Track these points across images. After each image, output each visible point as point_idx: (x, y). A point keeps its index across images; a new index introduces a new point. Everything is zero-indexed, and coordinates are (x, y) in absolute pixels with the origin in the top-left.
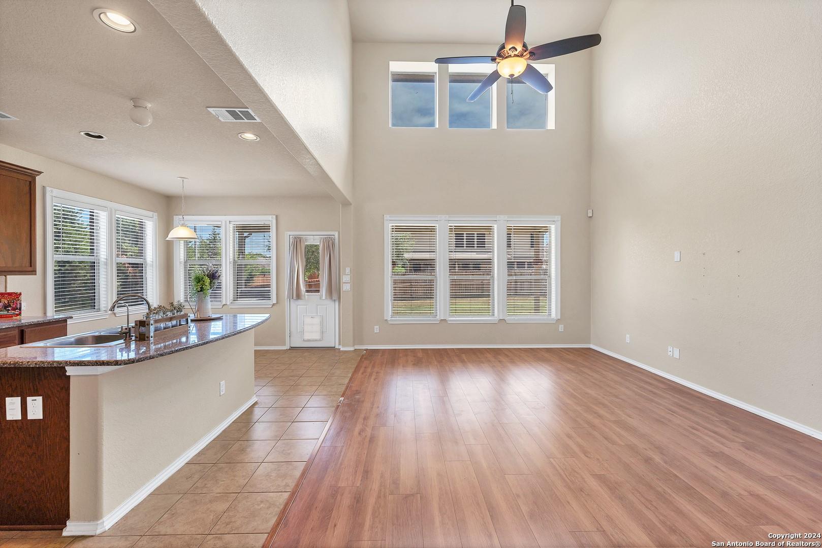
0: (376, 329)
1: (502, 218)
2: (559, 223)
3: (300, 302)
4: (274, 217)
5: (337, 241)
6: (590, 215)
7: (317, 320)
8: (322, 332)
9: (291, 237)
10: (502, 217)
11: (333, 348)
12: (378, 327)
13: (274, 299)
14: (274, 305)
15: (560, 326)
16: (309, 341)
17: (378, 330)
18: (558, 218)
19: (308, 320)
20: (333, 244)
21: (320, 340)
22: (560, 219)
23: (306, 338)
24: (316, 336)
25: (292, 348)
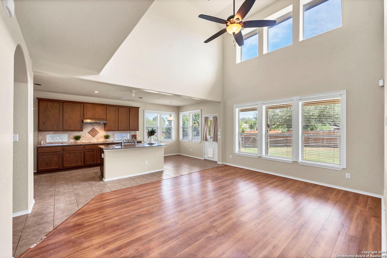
0: (231, 156)
3: (207, 142)
4: (200, 110)
6: (381, 84)
7: (212, 150)
8: (214, 155)
9: (205, 117)
11: (216, 162)
13: (200, 140)
14: (200, 142)
16: (209, 157)
18: (343, 92)
19: (209, 149)
20: (217, 119)
21: (213, 158)
23: (209, 156)
24: (212, 156)
25: (205, 160)
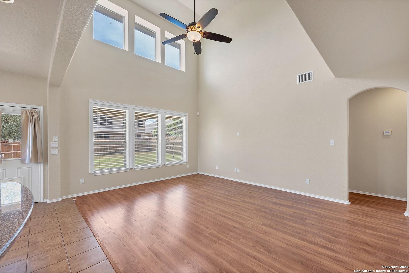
0: (82, 181)
1: (163, 111)
2: (187, 117)
5: (42, 114)
6: (198, 114)
12: (83, 179)
15: (188, 165)
17: (83, 181)
18: (187, 114)
20: (38, 116)
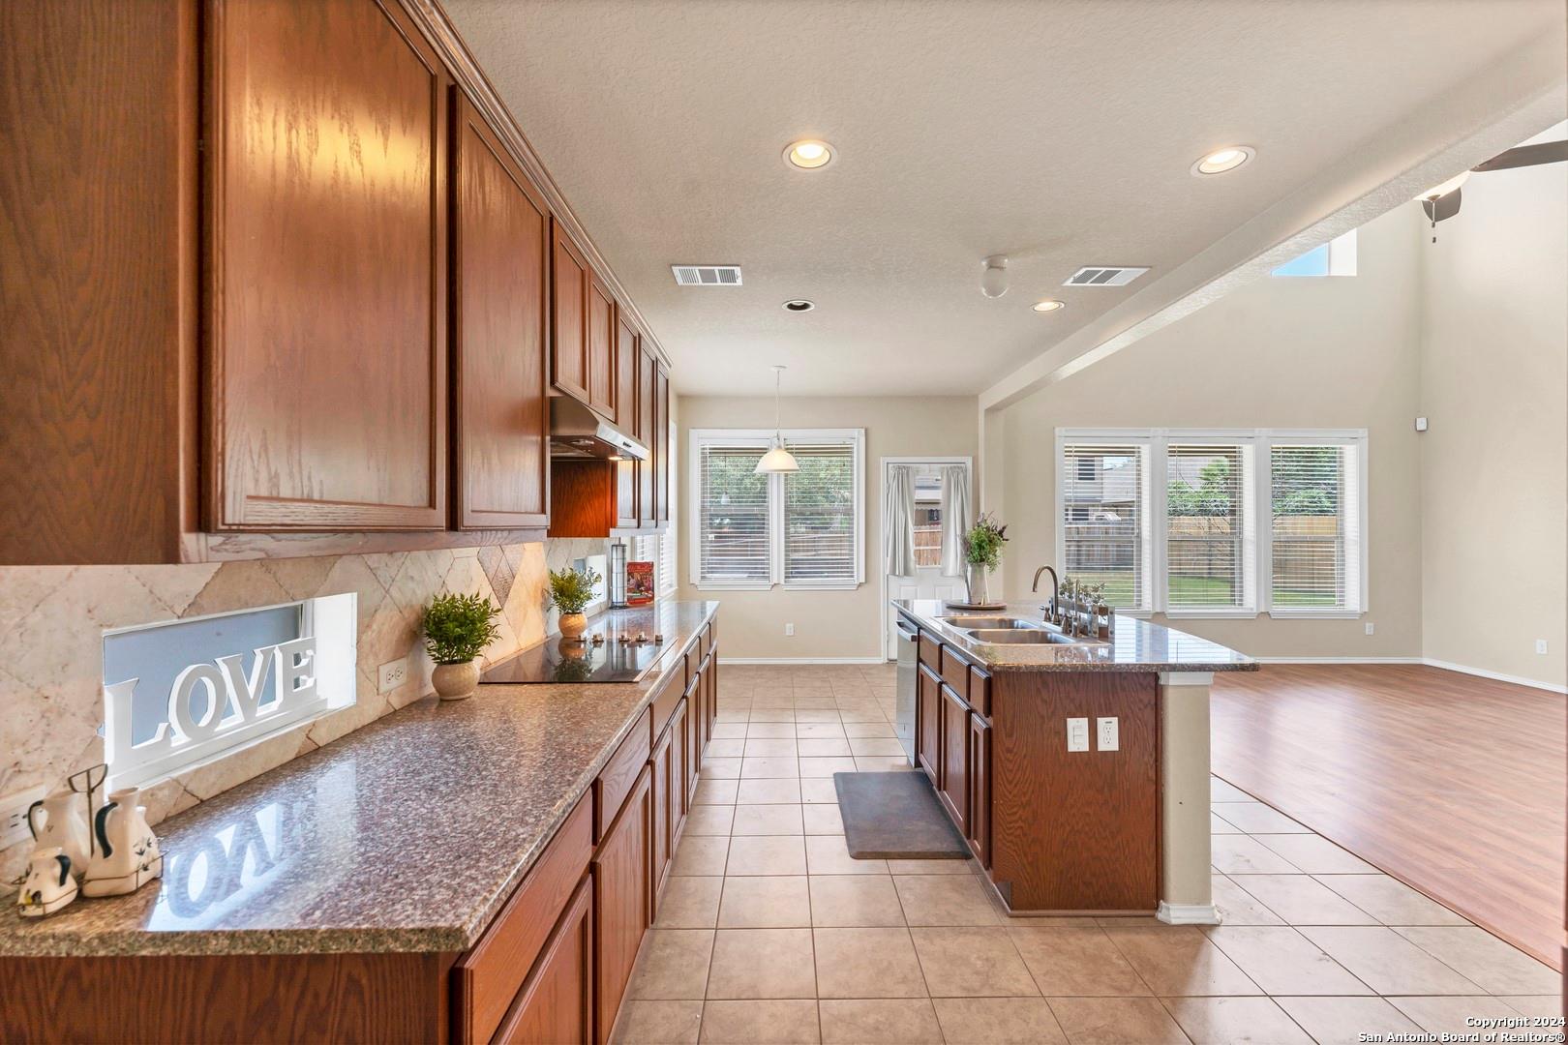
1: (1263, 432)
2: (1365, 442)
3: (907, 580)
4: (863, 431)
6: (1421, 425)
9: (890, 466)
10: (1265, 431)
13: (860, 576)
14: (860, 585)
15: (1367, 625)
18: (1363, 432)
22: (1366, 434)
25: (892, 663)
